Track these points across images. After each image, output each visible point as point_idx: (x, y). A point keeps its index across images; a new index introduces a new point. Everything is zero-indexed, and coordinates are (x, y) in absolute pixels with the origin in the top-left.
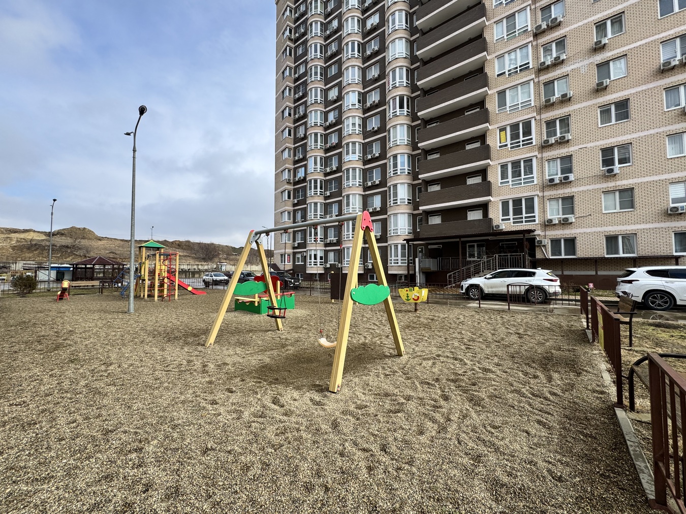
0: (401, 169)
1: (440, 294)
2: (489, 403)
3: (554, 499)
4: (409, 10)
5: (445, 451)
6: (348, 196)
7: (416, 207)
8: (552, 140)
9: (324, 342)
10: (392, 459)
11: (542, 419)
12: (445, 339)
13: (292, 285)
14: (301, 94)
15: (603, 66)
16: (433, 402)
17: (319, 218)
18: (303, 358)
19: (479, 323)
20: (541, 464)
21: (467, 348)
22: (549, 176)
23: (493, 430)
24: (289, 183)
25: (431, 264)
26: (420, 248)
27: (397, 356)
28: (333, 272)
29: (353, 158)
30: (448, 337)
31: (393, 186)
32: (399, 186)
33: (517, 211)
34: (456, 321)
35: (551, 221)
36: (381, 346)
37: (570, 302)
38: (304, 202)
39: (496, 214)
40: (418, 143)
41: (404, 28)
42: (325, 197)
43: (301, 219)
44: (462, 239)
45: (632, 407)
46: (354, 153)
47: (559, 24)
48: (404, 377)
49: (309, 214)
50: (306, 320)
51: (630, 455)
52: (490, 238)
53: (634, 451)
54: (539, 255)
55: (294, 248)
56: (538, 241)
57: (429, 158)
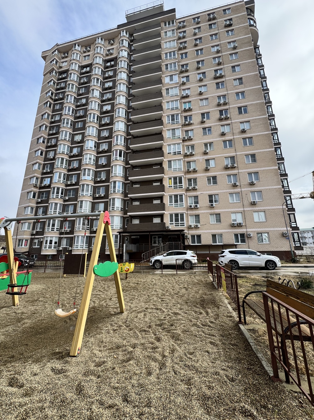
0: (118, 190)
1: (138, 267)
2: (183, 337)
3: (235, 396)
4: (127, 110)
5: (169, 384)
6: (82, 202)
7: (125, 213)
8: (190, 188)
9: (60, 312)
10: (134, 407)
11: (212, 341)
12: (148, 296)
13: (27, 265)
14: (54, 132)
15: (207, 161)
16: (150, 345)
17: (57, 214)
18: (41, 329)
19: (164, 283)
20: (222, 372)
21: (162, 301)
22: (189, 204)
23: (191, 356)
24: (35, 186)
25: (133, 248)
26: (127, 238)
27: (119, 313)
28: (67, 253)
29: (87, 179)
30: (150, 295)
31: (113, 199)
32: (116, 199)
33: (177, 220)
34: (151, 283)
35: (190, 226)
36: (107, 307)
37: (201, 268)
38: (47, 201)
39: (167, 220)
40: (128, 177)
41: (124, 117)
42: (64, 200)
43: (42, 213)
44: (151, 233)
45: (245, 323)
46: (89, 175)
47: (192, 139)
48: (128, 329)
49: (49, 210)
50: (42, 294)
51: (253, 351)
52: (164, 233)
53: (255, 348)
54: (186, 244)
55: (32, 235)
56: (186, 236)
57: (134, 186)
